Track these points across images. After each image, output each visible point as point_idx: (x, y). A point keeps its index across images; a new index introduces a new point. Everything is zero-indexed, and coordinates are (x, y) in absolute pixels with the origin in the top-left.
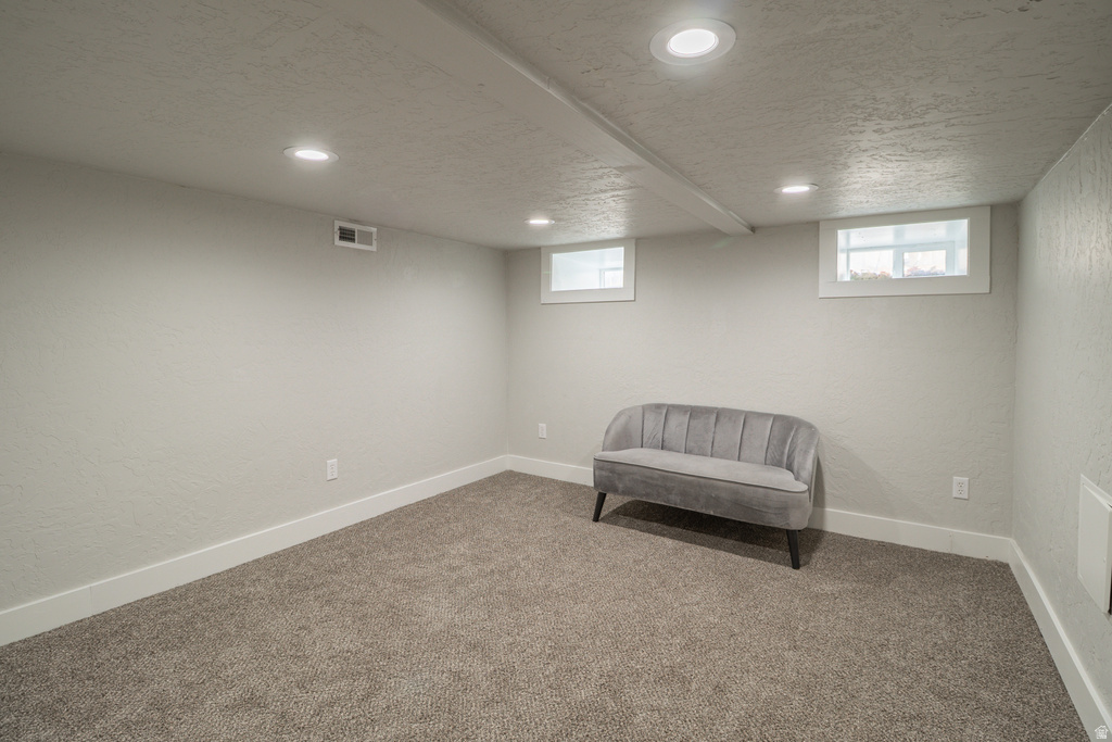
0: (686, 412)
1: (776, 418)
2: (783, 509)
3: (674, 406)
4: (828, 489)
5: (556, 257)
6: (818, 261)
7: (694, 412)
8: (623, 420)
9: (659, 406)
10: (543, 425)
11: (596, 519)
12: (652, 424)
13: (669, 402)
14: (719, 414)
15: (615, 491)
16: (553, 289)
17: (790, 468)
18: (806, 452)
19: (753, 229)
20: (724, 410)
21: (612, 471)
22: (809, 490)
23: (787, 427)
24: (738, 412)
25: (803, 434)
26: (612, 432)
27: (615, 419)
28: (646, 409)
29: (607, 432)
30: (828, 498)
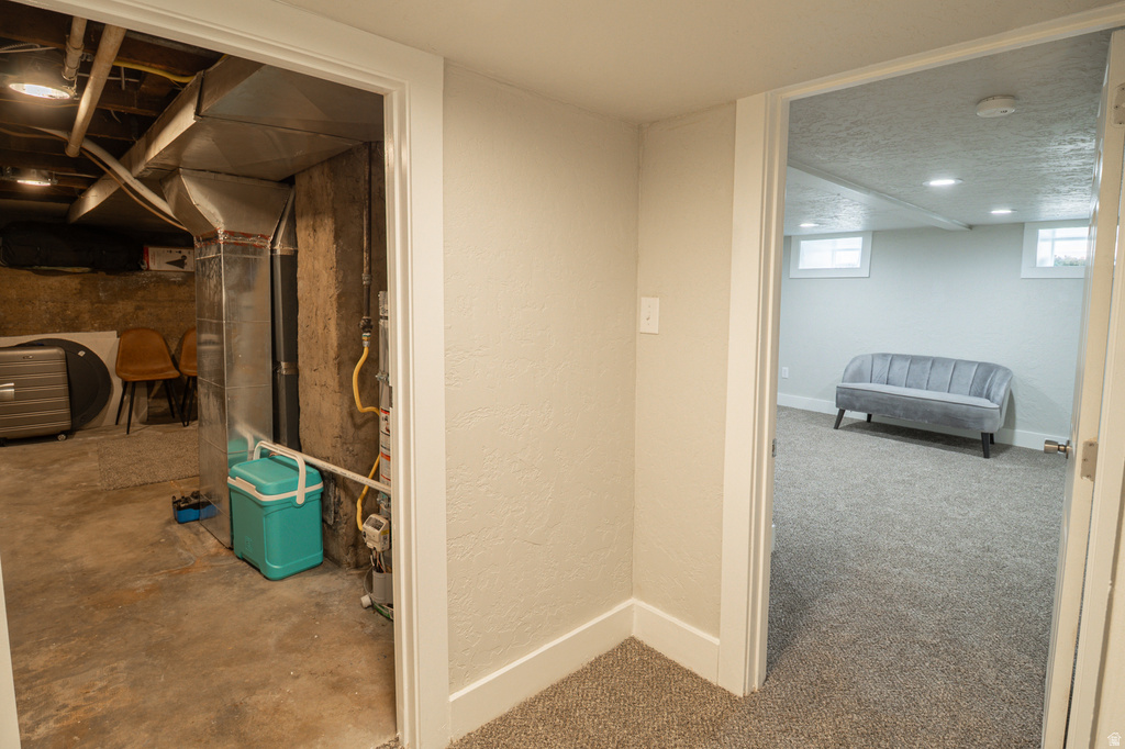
0: (907, 359)
1: (980, 364)
2: (980, 419)
3: (897, 355)
4: (1018, 416)
5: (804, 244)
6: (1021, 252)
7: (914, 360)
8: (857, 363)
9: (885, 355)
10: (787, 368)
11: (837, 427)
12: (880, 368)
13: (893, 353)
14: (934, 361)
15: (853, 408)
16: (800, 267)
17: (988, 397)
18: (1000, 385)
19: (971, 227)
20: (937, 358)
21: (852, 395)
22: (1001, 409)
23: (987, 370)
24: (950, 360)
25: (1000, 375)
26: (850, 371)
27: (852, 362)
28: (874, 356)
29: (846, 370)
30: (1018, 422)
